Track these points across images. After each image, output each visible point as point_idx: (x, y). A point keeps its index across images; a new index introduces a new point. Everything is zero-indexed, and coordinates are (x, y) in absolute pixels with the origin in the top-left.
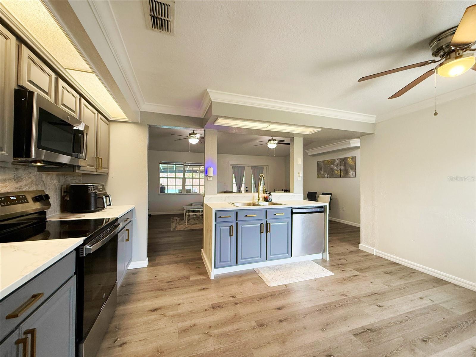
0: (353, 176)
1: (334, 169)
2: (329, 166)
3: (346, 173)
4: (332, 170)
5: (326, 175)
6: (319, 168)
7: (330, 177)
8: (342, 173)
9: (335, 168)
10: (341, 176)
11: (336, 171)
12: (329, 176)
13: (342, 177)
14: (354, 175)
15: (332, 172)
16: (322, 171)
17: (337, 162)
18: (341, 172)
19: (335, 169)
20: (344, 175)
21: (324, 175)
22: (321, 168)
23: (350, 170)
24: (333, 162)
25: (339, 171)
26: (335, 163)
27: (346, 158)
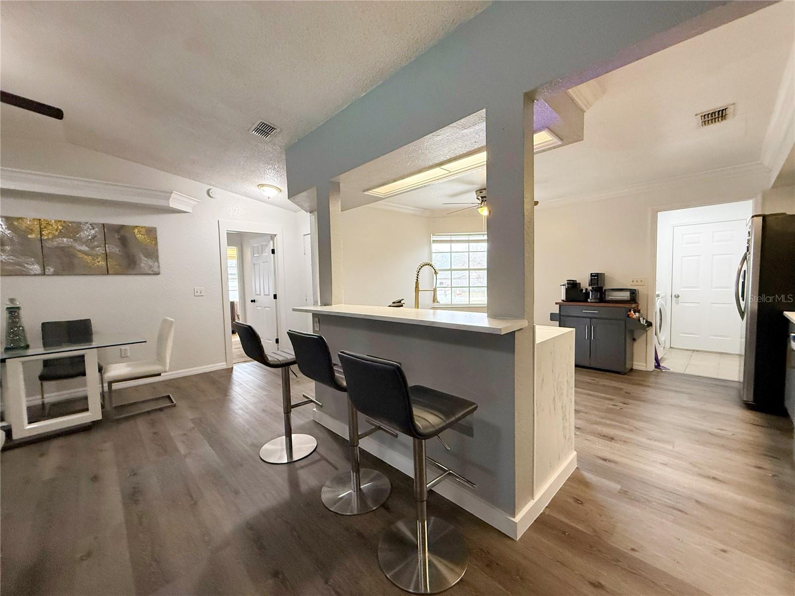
0: (151, 272)
1: (79, 251)
2: (50, 240)
3: (130, 264)
4: (67, 252)
8: (114, 263)
9: (83, 247)
10: (110, 272)
11: (88, 256)
12: (50, 270)
13: (113, 274)
14: (156, 269)
15: (63, 259)
17: (92, 232)
18: (110, 260)
19: (83, 252)
20: (121, 270)
21: (18, 264)
23: (140, 256)
24: (71, 230)
25: (101, 258)
26: (81, 234)
27: (128, 226)
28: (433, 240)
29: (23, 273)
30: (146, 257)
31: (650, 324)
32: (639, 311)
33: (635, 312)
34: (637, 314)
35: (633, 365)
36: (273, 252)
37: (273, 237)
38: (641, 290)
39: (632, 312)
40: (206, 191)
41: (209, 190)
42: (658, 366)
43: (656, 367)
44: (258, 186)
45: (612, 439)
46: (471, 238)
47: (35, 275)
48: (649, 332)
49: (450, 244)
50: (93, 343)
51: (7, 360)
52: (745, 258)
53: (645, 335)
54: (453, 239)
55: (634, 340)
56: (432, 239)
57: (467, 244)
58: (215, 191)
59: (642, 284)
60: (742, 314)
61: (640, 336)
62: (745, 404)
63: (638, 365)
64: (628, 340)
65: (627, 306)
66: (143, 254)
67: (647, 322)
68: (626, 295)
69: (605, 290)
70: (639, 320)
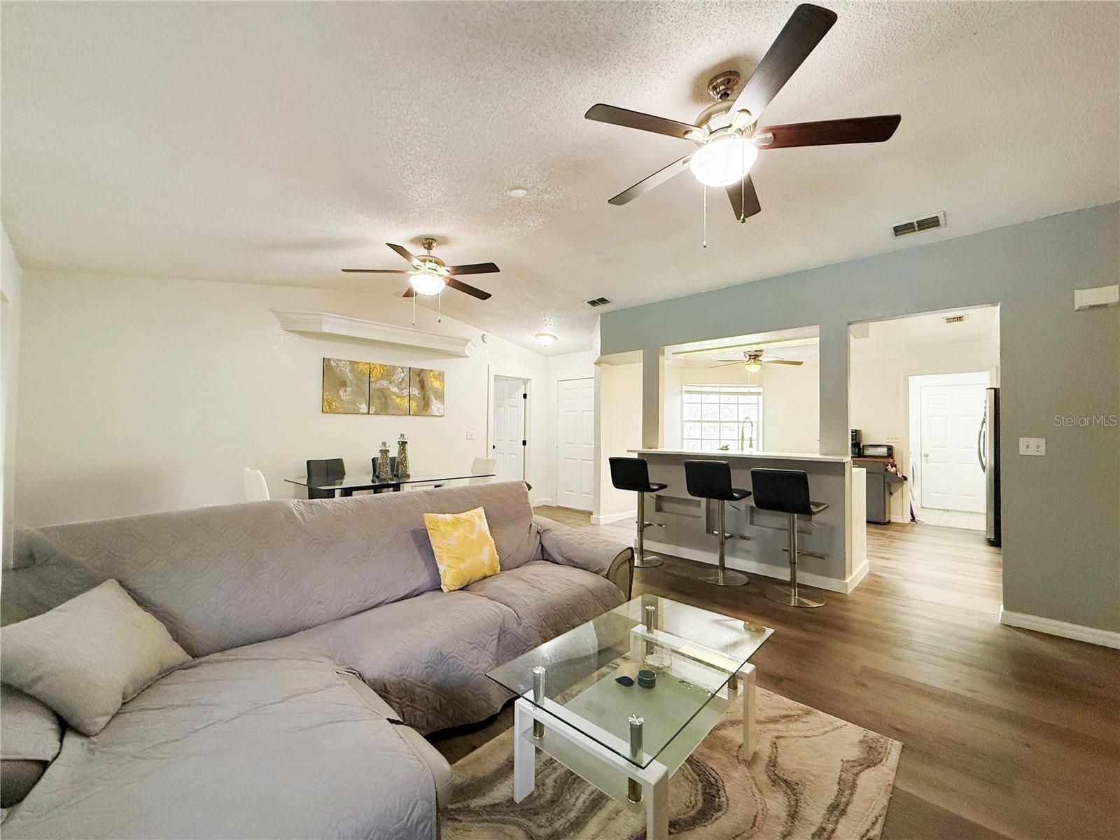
0: (438, 414)
1: (392, 392)
2: (375, 382)
3: (424, 406)
4: (384, 393)
5: (364, 408)
6: (335, 382)
7: (376, 413)
8: (414, 405)
9: (395, 389)
10: (411, 413)
11: (398, 397)
12: (373, 410)
13: (413, 415)
14: (442, 411)
15: (382, 400)
16: (345, 391)
18: (411, 402)
19: (395, 393)
20: (417, 411)
21: (352, 405)
22: (344, 381)
23: (433, 399)
24: (388, 372)
25: (406, 400)
26: (396, 377)
28: (686, 391)
29: (356, 412)
30: (436, 399)
31: (906, 479)
32: (895, 466)
33: (892, 467)
34: (894, 468)
35: (890, 518)
36: (525, 396)
37: (525, 381)
38: (896, 448)
39: (890, 466)
40: (480, 337)
41: (484, 335)
42: (913, 519)
43: (912, 520)
44: (536, 335)
45: (888, 559)
46: (723, 390)
47: (363, 414)
48: (904, 486)
49: (700, 395)
50: (411, 478)
51: (401, 485)
52: (984, 422)
53: (901, 489)
54: (703, 390)
55: (891, 494)
56: (684, 390)
57: (718, 396)
58: (489, 336)
59: (896, 441)
60: (984, 468)
61: (896, 491)
62: (989, 541)
63: (895, 518)
64: (887, 494)
65: (886, 461)
66: (434, 396)
67: (903, 476)
68: (883, 451)
69: (863, 446)
70: (897, 474)
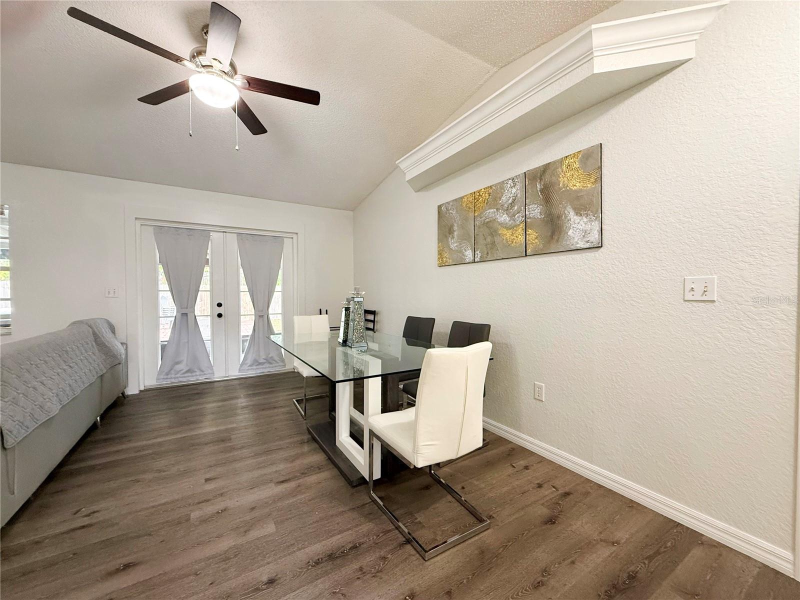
0: (587, 245)
1: (500, 224)
2: (479, 215)
3: (553, 234)
4: (491, 227)
5: (469, 254)
6: (445, 230)
7: (483, 260)
8: (532, 234)
9: (504, 218)
10: (529, 251)
11: (508, 229)
13: (532, 255)
14: (594, 237)
15: (489, 239)
16: (453, 238)
17: (513, 192)
18: (529, 231)
19: (504, 225)
20: (541, 246)
21: (461, 252)
22: (452, 226)
23: (572, 214)
24: (494, 194)
25: (520, 230)
26: (504, 198)
27: (554, 162)
29: (462, 262)
30: (579, 213)
47: (469, 262)
66: (575, 208)
